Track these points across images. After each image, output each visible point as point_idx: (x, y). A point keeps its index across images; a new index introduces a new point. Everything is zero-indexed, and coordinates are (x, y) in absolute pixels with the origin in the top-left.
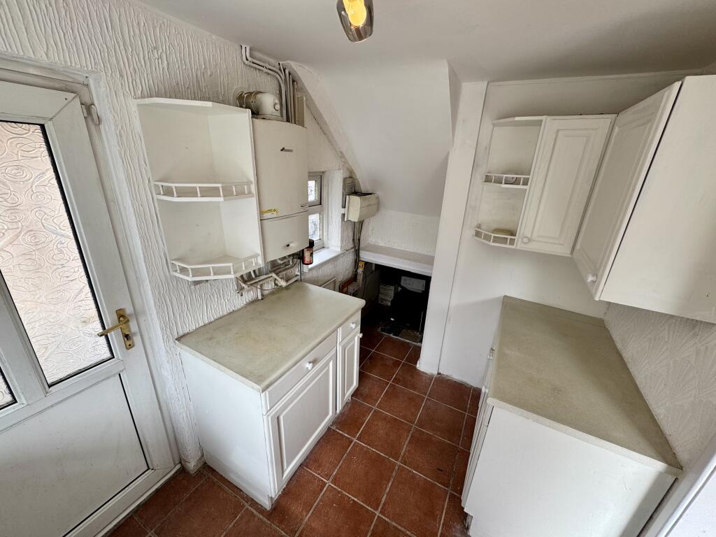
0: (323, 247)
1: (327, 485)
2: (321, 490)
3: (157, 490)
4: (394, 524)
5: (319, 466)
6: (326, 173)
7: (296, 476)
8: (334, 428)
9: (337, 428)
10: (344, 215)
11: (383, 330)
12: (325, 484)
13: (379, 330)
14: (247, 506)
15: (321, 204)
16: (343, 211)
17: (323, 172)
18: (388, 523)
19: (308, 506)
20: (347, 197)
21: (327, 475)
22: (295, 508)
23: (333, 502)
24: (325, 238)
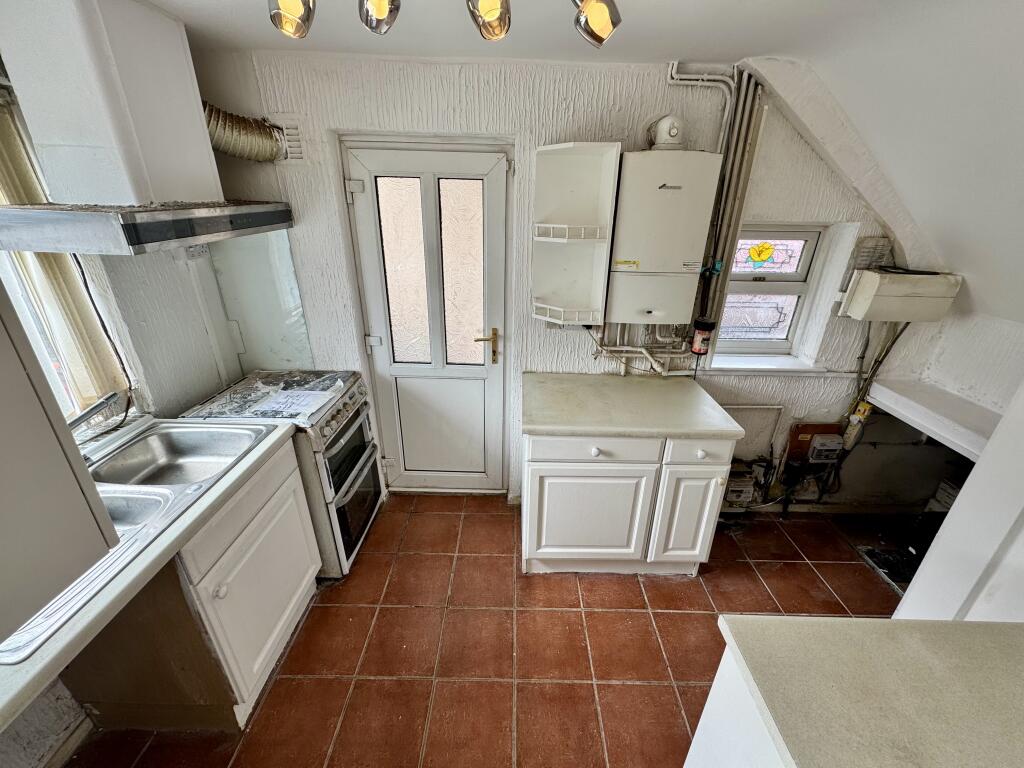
0: (789, 354)
1: (579, 610)
2: (571, 606)
3: (485, 495)
4: (599, 708)
5: (590, 591)
6: (831, 230)
7: (564, 576)
8: (641, 579)
9: (643, 583)
10: (839, 304)
11: (870, 554)
12: (579, 607)
13: (862, 548)
14: (515, 555)
15: (805, 281)
16: (838, 296)
17: (826, 227)
18: (594, 700)
19: (549, 603)
20: (856, 271)
21: (587, 603)
22: (540, 593)
23: (569, 625)
24: (796, 341)
